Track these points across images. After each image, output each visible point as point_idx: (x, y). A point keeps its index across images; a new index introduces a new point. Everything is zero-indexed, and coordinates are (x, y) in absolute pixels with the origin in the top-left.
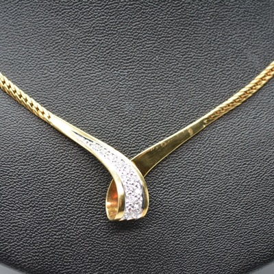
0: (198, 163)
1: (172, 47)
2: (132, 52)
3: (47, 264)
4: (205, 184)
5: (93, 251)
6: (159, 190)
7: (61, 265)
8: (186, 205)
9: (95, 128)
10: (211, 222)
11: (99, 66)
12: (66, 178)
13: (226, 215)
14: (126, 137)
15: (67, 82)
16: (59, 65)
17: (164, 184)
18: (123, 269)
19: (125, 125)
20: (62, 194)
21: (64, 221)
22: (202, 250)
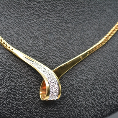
0: (86, 61)
1: (70, 6)
2: (51, 10)
3: (15, 115)
4: (90, 72)
5: (37, 107)
6: (67, 76)
7: (22, 115)
8: (81, 82)
9: (35, 47)
10: (94, 90)
11: (35, 17)
12: (22, 72)
13: (101, 86)
14: (50, 51)
15: (20, 26)
16: (16, 18)
17: (70, 73)
18: (53, 115)
19: (49, 45)
20: (21, 80)
21: (22, 93)
22: (90, 104)
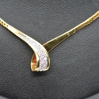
0: (71, 48)
3: (5, 90)
4: (74, 57)
5: (25, 84)
6: (54, 59)
7: (11, 90)
8: (66, 66)
9: (27, 31)
10: (76, 73)
11: (29, 5)
12: (14, 53)
13: (83, 71)
14: (40, 36)
15: (15, 11)
16: (12, 4)
17: (57, 57)
18: (38, 93)
19: (40, 31)
20: (12, 60)
21: (13, 71)
22: (72, 85)
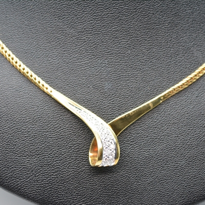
0: (156, 127)
1: (140, 44)
2: (111, 47)
3: (46, 196)
4: (160, 143)
5: (79, 187)
6: (127, 146)
7: (56, 197)
8: (146, 157)
9: (84, 100)
10: (164, 170)
11: (87, 56)
12: (62, 135)
13: (174, 165)
14: (105, 108)
15: (64, 67)
16: (59, 55)
17: (131, 142)
18: (100, 201)
19: (104, 99)
20: (58, 146)
21: (59, 165)
22: (157, 190)
